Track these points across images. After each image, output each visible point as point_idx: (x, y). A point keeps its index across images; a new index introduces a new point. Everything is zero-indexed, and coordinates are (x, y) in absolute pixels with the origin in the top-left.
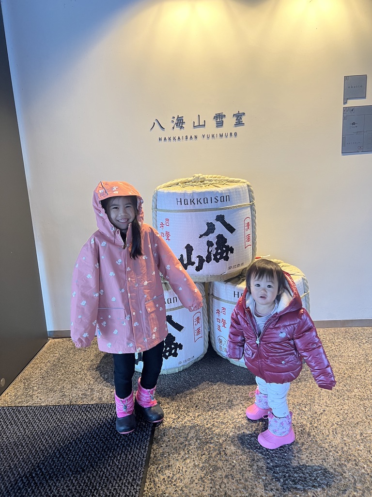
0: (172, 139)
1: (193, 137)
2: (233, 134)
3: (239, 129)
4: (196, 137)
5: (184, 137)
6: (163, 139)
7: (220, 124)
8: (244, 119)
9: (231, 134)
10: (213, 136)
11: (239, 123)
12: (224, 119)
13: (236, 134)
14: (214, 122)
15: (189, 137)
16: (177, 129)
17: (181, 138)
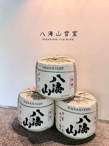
0: (48, 39)
1: (56, 39)
2: (72, 39)
3: (74, 37)
4: (57, 39)
5: (52, 39)
6: (44, 39)
7: (67, 35)
8: (77, 34)
9: (71, 39)
10: (64, 39)
11: (75, 35)
12: (68, 33)
13: (73, 39)
14: (65, 34)
15: (54, 39)
16: (50, 36)
17: (51, 39)
